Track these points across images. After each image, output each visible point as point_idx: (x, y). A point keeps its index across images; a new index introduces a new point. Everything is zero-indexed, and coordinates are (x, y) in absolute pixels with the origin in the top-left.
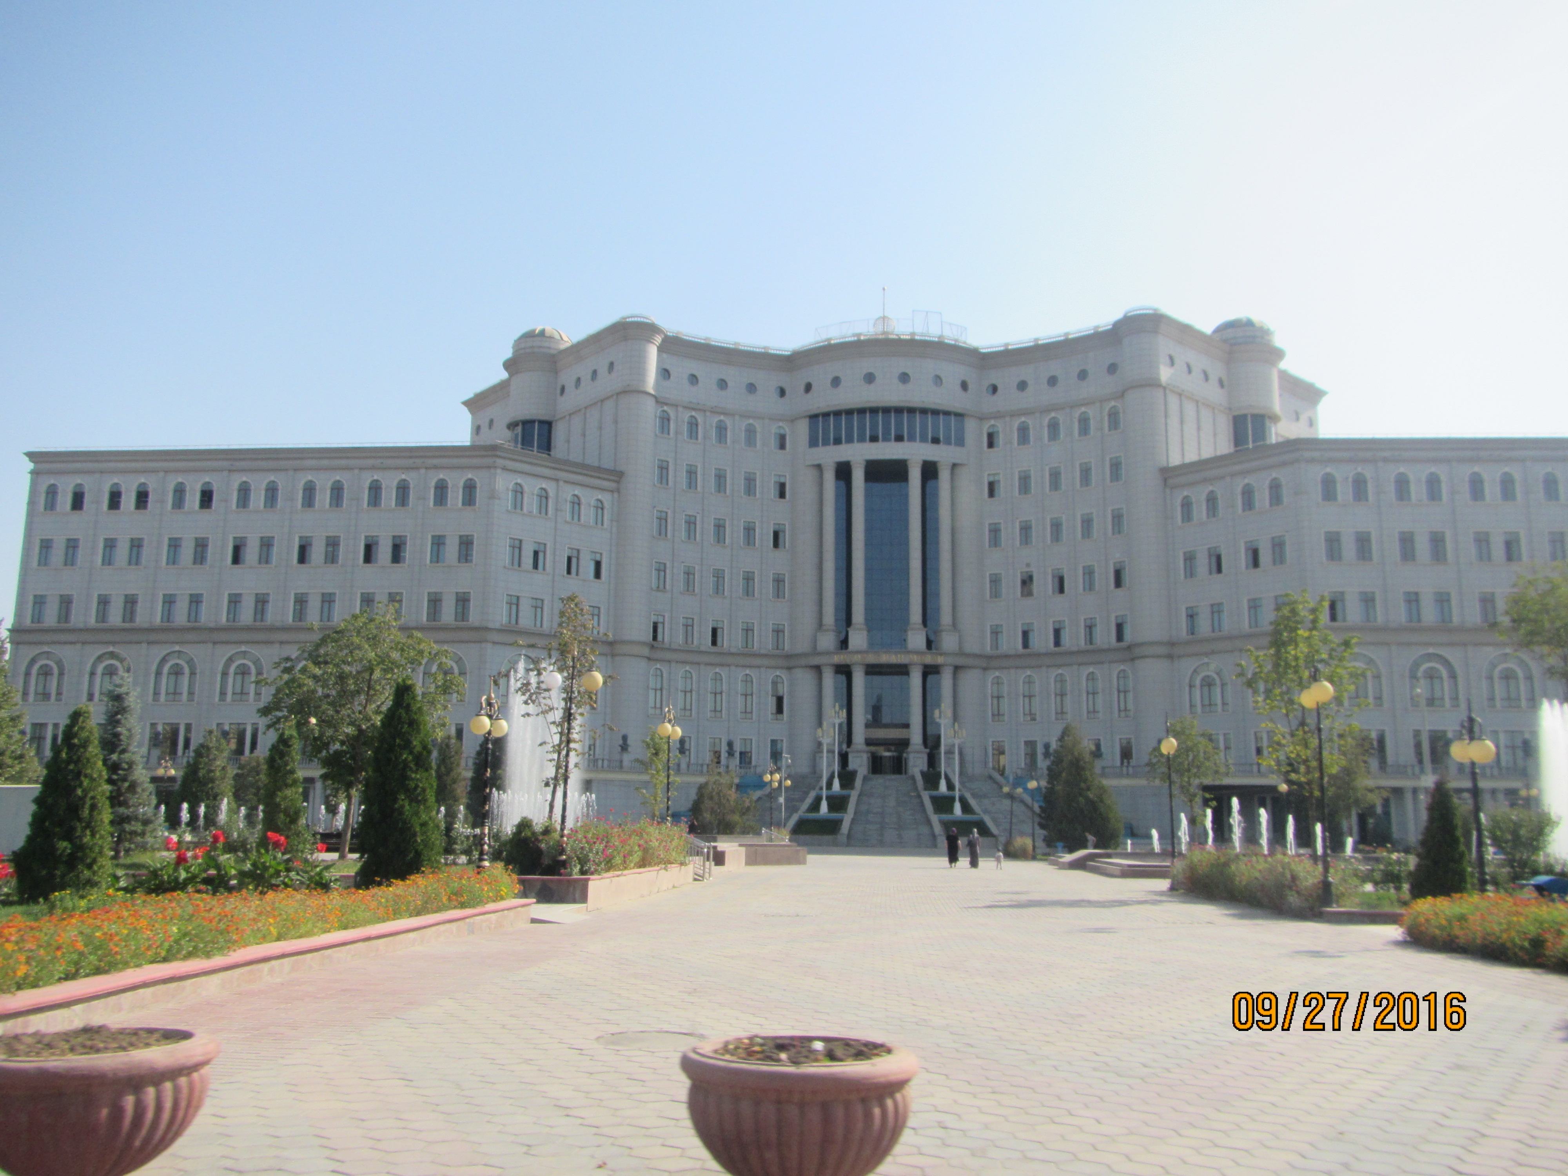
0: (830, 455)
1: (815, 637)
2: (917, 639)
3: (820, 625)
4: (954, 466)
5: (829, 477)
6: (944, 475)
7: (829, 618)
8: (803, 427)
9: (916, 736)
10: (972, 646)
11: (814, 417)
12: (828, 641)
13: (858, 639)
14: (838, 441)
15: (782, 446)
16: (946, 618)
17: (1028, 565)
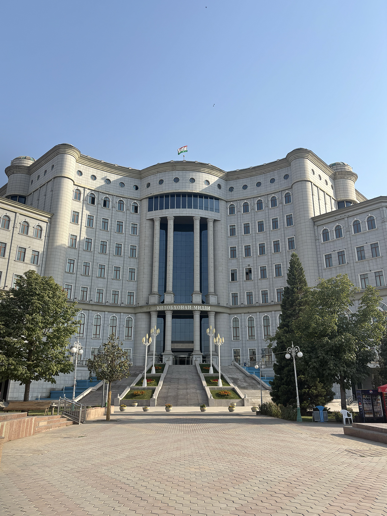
0: (158, 214)
1: (149, 298)
2: (197, 298)
3: (151, 293)
4: (215, 221)
5: (157, 225)
6: (210, 225)
7: (155, 289)
8: (146, 203)
9: (197, 347)
10: (223, 303)
11: (150, 198)
12: (154, 300)
13: (169, 298)
14: (161, 208)
15: (136, 211)
16: (211, 290)
17: (249, 265)
